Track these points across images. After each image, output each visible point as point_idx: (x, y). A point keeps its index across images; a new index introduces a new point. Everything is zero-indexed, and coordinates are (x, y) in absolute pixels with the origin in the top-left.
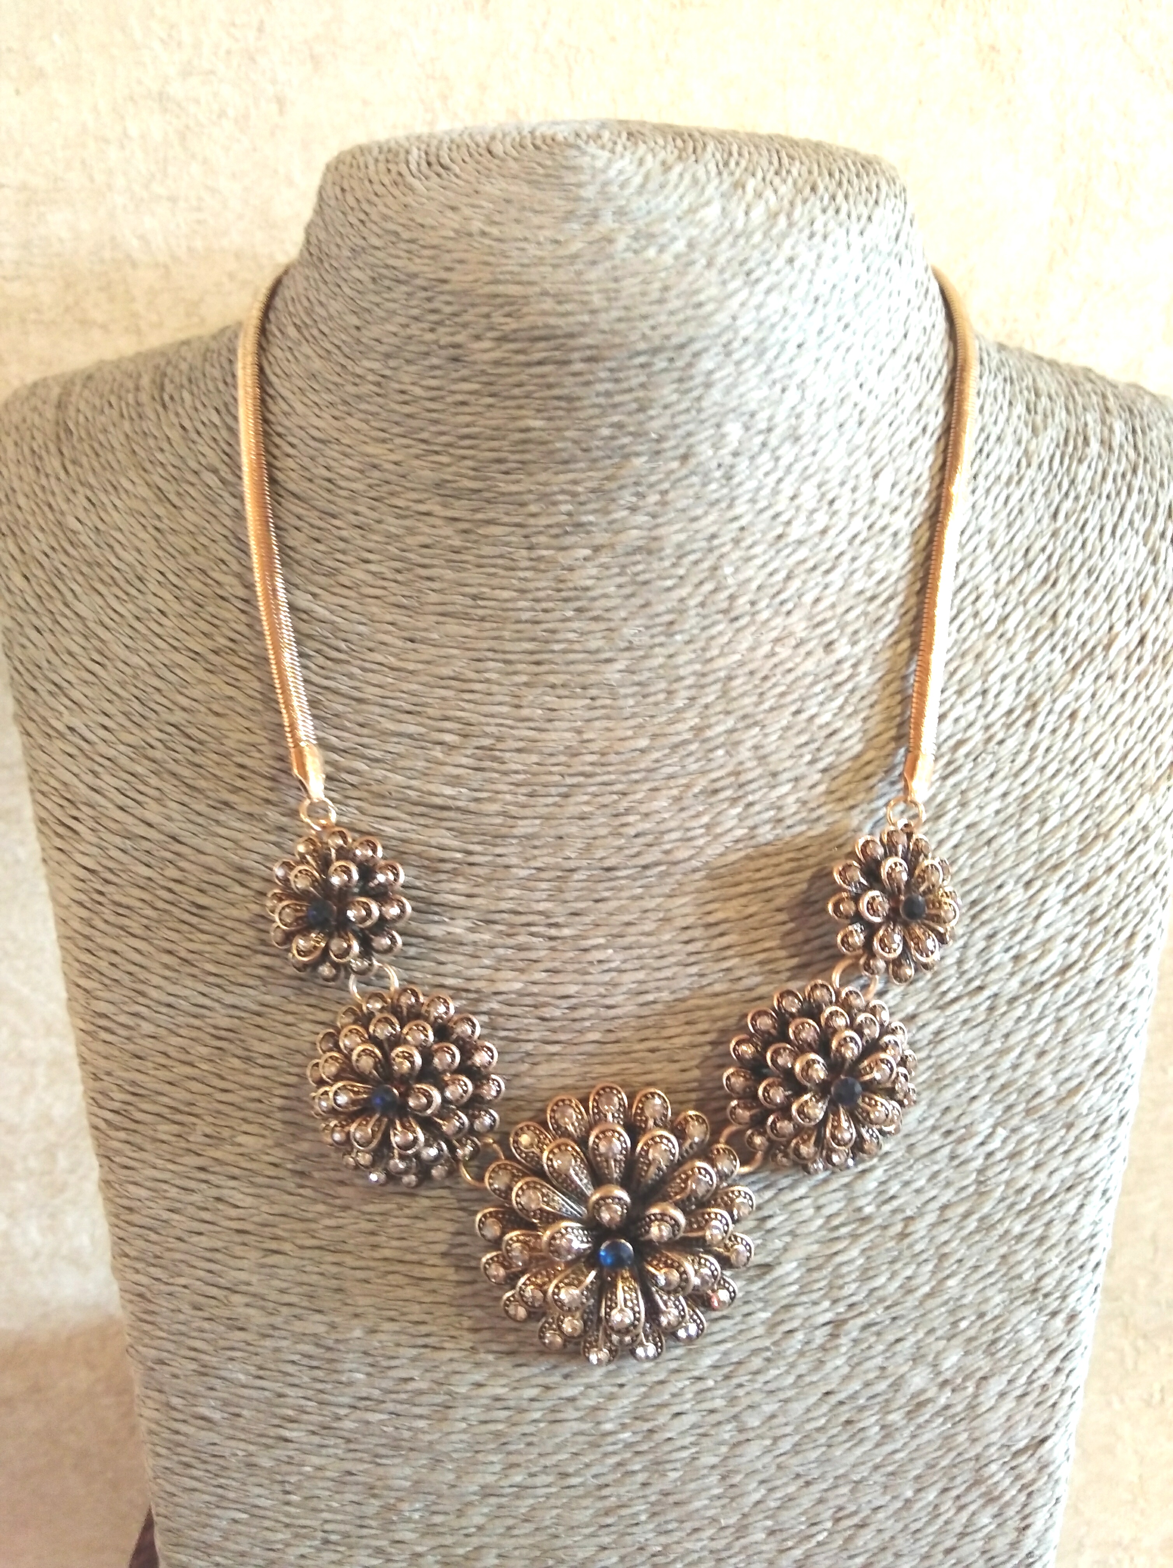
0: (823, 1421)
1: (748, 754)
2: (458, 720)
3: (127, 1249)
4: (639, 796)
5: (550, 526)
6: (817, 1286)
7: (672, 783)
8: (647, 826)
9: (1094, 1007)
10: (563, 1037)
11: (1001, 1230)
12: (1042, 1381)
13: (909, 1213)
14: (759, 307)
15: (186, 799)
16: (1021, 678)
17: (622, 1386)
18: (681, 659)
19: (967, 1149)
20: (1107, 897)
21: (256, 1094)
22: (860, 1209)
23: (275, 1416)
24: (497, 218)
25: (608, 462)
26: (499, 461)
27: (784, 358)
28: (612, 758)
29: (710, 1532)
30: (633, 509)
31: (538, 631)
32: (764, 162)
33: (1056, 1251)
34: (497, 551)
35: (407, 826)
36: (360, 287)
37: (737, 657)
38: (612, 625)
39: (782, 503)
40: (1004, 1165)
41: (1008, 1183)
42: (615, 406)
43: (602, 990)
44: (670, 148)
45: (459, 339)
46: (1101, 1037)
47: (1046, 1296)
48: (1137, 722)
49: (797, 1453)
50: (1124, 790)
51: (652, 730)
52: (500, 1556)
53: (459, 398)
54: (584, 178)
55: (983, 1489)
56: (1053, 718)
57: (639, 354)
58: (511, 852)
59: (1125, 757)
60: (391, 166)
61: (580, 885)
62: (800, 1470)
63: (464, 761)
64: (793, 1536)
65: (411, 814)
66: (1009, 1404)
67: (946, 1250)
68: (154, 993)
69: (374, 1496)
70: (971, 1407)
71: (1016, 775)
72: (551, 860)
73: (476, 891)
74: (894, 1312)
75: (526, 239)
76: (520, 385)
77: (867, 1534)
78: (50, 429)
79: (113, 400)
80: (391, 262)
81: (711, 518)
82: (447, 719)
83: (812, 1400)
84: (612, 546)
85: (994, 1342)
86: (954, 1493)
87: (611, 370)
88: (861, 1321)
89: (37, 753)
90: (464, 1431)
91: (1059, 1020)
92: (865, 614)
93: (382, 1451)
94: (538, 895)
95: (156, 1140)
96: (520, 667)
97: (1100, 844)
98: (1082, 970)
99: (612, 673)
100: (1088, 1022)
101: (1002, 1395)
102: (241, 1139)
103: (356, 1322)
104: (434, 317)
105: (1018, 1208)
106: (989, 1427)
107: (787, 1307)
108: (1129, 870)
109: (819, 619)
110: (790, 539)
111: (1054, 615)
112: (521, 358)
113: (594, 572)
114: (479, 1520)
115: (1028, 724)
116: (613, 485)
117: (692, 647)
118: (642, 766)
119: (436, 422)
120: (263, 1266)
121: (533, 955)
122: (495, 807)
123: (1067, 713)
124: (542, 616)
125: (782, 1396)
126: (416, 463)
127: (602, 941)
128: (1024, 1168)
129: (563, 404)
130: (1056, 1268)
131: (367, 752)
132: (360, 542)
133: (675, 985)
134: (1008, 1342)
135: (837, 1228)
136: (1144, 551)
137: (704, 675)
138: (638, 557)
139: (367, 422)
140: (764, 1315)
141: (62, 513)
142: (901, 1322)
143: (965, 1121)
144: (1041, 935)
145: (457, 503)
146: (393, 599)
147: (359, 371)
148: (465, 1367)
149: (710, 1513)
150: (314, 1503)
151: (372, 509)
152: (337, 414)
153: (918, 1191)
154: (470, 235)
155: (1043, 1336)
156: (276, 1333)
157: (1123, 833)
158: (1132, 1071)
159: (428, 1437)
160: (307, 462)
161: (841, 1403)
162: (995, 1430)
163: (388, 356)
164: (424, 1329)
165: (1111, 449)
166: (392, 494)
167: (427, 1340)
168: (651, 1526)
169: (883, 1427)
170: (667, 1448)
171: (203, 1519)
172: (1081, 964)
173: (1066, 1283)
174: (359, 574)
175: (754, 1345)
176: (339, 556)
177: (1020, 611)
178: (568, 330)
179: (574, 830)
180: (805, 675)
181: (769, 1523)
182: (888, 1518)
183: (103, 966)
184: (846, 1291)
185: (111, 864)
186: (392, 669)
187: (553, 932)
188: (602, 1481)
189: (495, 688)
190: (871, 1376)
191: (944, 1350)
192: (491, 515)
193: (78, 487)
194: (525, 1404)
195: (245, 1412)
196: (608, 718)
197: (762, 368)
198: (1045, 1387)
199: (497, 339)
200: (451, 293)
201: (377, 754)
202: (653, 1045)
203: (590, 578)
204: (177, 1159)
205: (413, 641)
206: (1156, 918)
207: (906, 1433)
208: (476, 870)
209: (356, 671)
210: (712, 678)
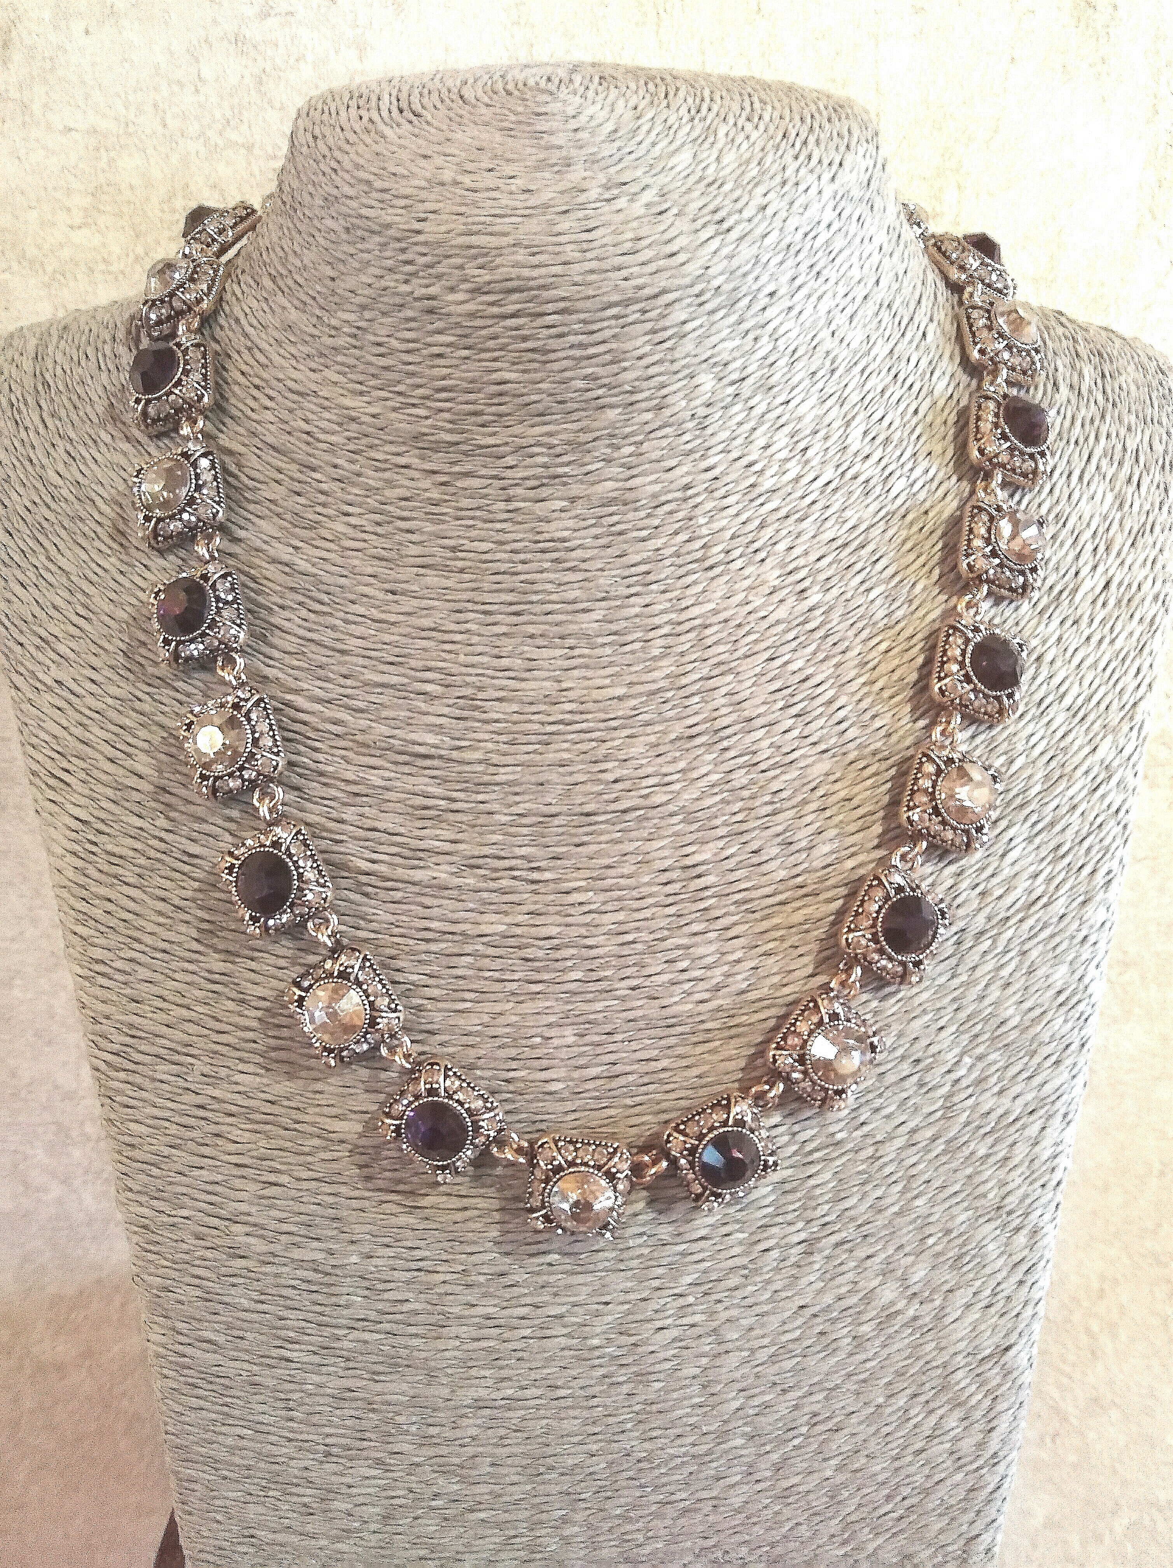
0: (798, 1333)
1: (723, 701)
2: (440, 670)
3: (130, 1183)
4: (617, 743)
5: (526, 478)
6: (791, 1207)
7: (649, 729)
8: (625, 771)
9: (1057, 939)
10: (546, 976)
11: (966, 1151)
12: (1004, 1294)
13: (879, 1138)
14: (730, 257)
17: (607, 1303)
18: (656, 609)
19: (934, 1077)
21: (250, 1035)
22: (833, 1134)
23: (277, 1338)
24: (469, 167)
25: (584, 414)
26: (475, 414)
27: (757, 307)
28: (590, 706)
29: (692, 1438)
30: (608, 461)
31: (516, 582)
32: (736, 107)
33: (1019, 1171)
34: (474, 503)
35: (393, 775)
36: (333, 236)
37: (712, 606)
38: (589, 575)
39: (755, 452)
40: (969, 1091)
41: (973, 1108)
42: (589, 358)
43: (583, 931)
44: (641, 93)
45: (432, 291)
46: (1064, 969)
47: (1009, 1213)
48: (1102, 665)
49: (774, 1363)
51: (629, 679)
52: (493, 1465)
53: (436, 350)
54: (555, 125)
55: (951, 1394)
57: (611, 305)
58: (493, 799)
59: (1089, 698)
60: (362, 112)
61: (560, 830)
62: (776, 1379)
63: (446, 710)
64: (770, 1441)
65: (396, 763)
66: (974, 1315)
67: (913, 1171)
68: (148, 939)
69: (373, 1411)
70: (938, 1318)
72: (532, 806)
73: (460, 836)
74: (866, 1230)
75: (497, 189)
76: (495, 338)
77: (840, 1438)
78: (29, 382)
79: (90, 351)
80: (364, 211)
81: (685, 469)
82: (429, 670)
83: (788, 1314)
84: (588, 497)
85: (960, 1257)
87: (585, 322)
88: (833, 1240)
89: (26, 706)
90: (457, 1349)
91: (1024, 953)
92: (838, 561)
93: (380, 1368)
94: (519, 840)
95: (154, 1080)
96: (499, 618)
97: (1063, 784)
98: (1045, 906)
99: (588, 623)
100: (1050, 955)
101: (968, 1306)
102: (239, 1078)
103: (353, 1247)
104: (409, 268)
105: (983, 1131)
106: (955, 1337)
107: (764, 1227)
108: (1092, 808)
109: (791, 567)
110: (762, 489)
112: (495, 310)
113: (571, 523)
114: (473, 1431)
116: (589, 436)
117: (668, 595)
118: (620, 713)
119: (413, 374)
120: (262, 1197)
121: (515, 898)
122: (478, 755)
124: (520, 567)
125: (758, 1309)
126: (394, 415)
127: (583, 883)
128: (988, 1094)
129: (536, 356)
130: (1020, 1186)
131: (351, 702)
132: (339, 494)
133: (653, 925)
134: (974, 1256)
135: (811, 1152)
137: (680, 623)
138: (614, 508)
139: (344, 374)
140: (741, 1236)
141: (43, 467)
142: (872, 1240)
143: (933, 1049)
144: (1007, 872)
145: (434, 456)
146: (373, 552)
147: (334, 322)
149: (692, 1420)
150: (315, 1419)
151: (352, 462)
152: (314, 365)
153: (888, 1117)
154: (442, 184)
155: (1006, 1251)
156: (276, 1260)
157: (1087, 772)
158: (1093, 1000)
159: (423, 1355)
160: (285, 415)
161: (815, 1316)
162: (961, 1340)
163: (363, 307)
164: (418, 1254)
165: (1080, 394)
166: (370, 447)
167: (421, 1264)
168: (637, 1434)
169: (854, 1338)
170: (651, 1359)
172: (1045, 900)
173: (1028, 1201)
174: (339, 527)
175: (731, 1263)
176: (319, 509)
178: (541, 282)
179: (554, 777)
180: (778, 622)
181: (748, 1429)
182: (860, 1423)
183: (98, 913)
184: (820, 1212)
185: (103, 815)
186: (374, 621)
187: (535, 876)
188: (590, 1392)
189: (475, 639)
190: (843, 1290)
191: (913, 1264)
192: (468, 467)
193: (57, 440)
194: (515, 1322)
195: (248, 1335)
196: (587, 667)
197: (733, 319)
198: (1008, 1299)
199: (472, 291)
200: (426, 243)
201: (361, 705)
202: (634, 982)
203: (567, 529)
204: (177, 1098)
205: (393, 593)
206: (1118, 854)
207: (877, 1343)
208: (459, 817)
209: (338, 623)
210: (687, 626)
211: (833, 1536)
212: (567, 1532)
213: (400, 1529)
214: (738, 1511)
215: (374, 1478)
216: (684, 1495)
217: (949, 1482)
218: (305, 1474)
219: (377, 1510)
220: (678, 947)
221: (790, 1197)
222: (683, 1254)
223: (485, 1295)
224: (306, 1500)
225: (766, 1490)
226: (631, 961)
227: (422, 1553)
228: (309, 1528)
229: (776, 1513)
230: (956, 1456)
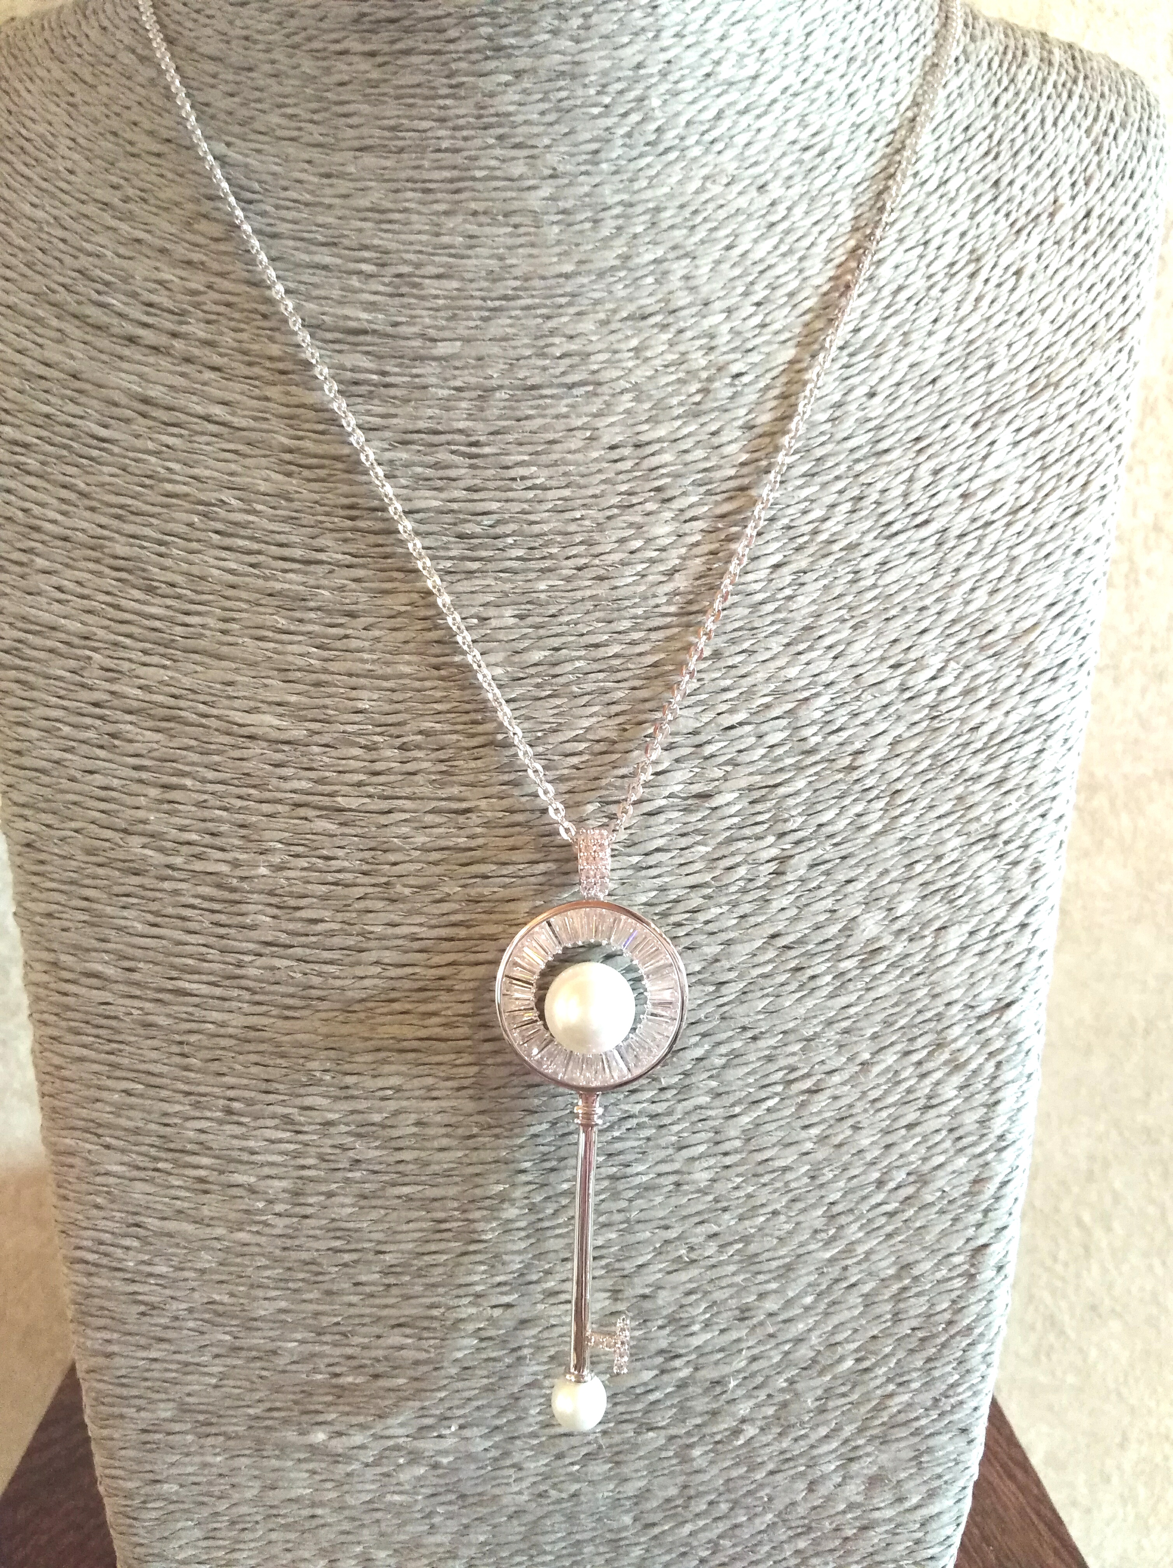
0: (769, 967)
1: (679, 284)
2: (375, 249)
3: (15, 796)
4: (565, 319)
5: (469, 52)
6: (760, 818)
7: (599, 307)
8: (573, 347)
9: (1049, 548)
10: (484, 554)
11: (955, 767)
12: (1005, 937)
13: (857, 746)
15: (89, 338)
16: (963, 234)
18: (607, 190)
19: (918, 682)
20: (1059, 443)
21: (158, 624)
23: (173, 967)
29: (648, 1095)
30: (555, 32)
31: (459, 159)
33: (1016, 795)
34: (416, 80)
37: (666, 190)
38: (535, 151)
39: (710, 40)
40: (957, 701)
41: (963, 720)
43: (526, 506)
46: (1056, 578)
47: (1006, 843)
48: (1086, 286)
49: (743, 1002)
50: (1074, 344)
51: (577, 256)
52: (418, 1123)
55: (946, 1056)
56: (999, 271)
58: (429, 371)
59: (1073, 316)
61: (501, 404)
62: (746, 1021)
63: (382, 288)
64: (739, 1102)
66: (971, 960)
67: (899, 786)
68: (48, 528)
69: (283, 1056)
70: (930, 959)
71: (961, 321)
72: (473, 380)
73: (393, 411)
74: (845, 849)
77: (821, 1101)
81: (636, 47)
83: (759, 943)
84: (534, 71)
86: (915, 1057)
88: (808, 858)
90: (378, 976)
91: (1013, 559)
92: (800, 162)
93: (290, 1001)
94: (457, 414)
96: (439, 196)
97: (1050, 392)
98: (1034, 511)
99: (534, 201)
100: (1042, 563)
101: (963, 948)
102: (142, 671)
105: (973, 747)
107: (729, 841)
108: (1081, 421)
109: (751, 160)
110: (721, 78)
111: (996, 183)
113: (517, 98)
115: (972, 276)
117: (618, 177)
118: (567, 290)
120: (161, 802)
121: (452, 473)
122: (414, 331)
123: (1013, 269)
124: (461, 144)
127: (525, 458)
128: (979, 706)
130: (1017, 812)
132: (276, 88)
134: (968, 889)
135: (779, 758)
136: (1086, 143)
137: (631, 205)
138: (562, 83)
140: (703, 849)
142: (852, 861)
143: (914, 653)
144: (991, 475)
145: (374, 37)
146: (307, 139)
148: (380, 905)
150: (215, 1067)
151: (291, 56)
153: (867, 724)
156: (176, 874)
157: (1074, 385)
158: (1091, 616)
159: (338, 983)
161: (788, 947)
162: (957, 987)
165: (1050, 64)
166: (309, 39)
167: (338, 877)
169: (835, 976)
171: (93, 1093)
172: (1034, 505)
173: (1027, 830)
174: (275, 119)
176: (256, 105)
177: (962, 176)
179: (495, 351)
181: (713, 1084)
182: (843, 1084)
184: (791, 826)
186: (307, 204)
189: (414, 217)
190: (822, 918)
191: (899, 893)
192: (410, 44)
196: (533, 245)
198: (1009, 944)
202: (582, 561)
203: (512, 103)
204: (72, 695)
205: (328, 176)
206: (1112, 471)
207: (860, 985)
208: (392, 391)
209: (268, 208)
210: (639, 209)
211: (816, 1232)
212: (505, 1215)
213: (309, 1211)
214: (704, 1192)
215: (280, 1141)
216: (641, 1168)
217: (949, 1168)
218: (203, 1137)
219: (284, 1184)
220: (631, 525)
221: (759, 807)
222: (638, 868)
223: (410, 913)
224: (202, 1173)
225: (736, 1165)
226: (578, 538)
227: (337, 1244)
228: (206, 1211)
229: (749, 1196)
230: (957, 1134)
